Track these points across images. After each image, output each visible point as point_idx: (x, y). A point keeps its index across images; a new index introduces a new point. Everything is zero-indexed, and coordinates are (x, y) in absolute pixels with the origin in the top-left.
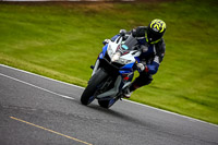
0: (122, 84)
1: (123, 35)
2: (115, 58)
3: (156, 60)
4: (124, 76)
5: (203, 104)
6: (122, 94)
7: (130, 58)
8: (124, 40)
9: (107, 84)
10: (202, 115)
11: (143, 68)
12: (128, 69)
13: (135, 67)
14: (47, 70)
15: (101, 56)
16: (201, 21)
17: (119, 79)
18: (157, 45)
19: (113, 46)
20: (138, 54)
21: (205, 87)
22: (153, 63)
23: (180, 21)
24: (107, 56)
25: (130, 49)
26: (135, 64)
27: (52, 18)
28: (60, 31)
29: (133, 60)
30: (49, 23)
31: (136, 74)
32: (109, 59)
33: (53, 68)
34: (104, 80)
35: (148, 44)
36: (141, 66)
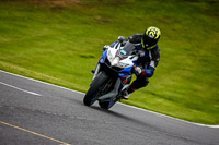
0: (121, 87)
2: (114, 62)
3: (152, 64)
4: (123, 79)
5: (170, 99)
6: (121, 96)
7: (128, 62)
8: (122, 45)
9: (107, 87)
10: (169, 111)
11: (140, 72)
12: (126, 73)
13: (133, 70)
14: (13, 66)
15: (102, 61)
16: (167, 17)
17: (119, 82)
18: (152, 51)
19: (112, 52)
20: (135, 58)
21: (172, 83)
22: (149, 67)
23: (147, 17)
24: (107, 60)
25: (128, 54)
26: (133, 68)
27: (18, 14)
28: (26, 27)
29: (132, 64)
30: (14, 19)
31: (134, 78)
32: (109, 63)
33: (20, 65)
34: (105, 83)
35: (145, 49)
36: (139, 69)
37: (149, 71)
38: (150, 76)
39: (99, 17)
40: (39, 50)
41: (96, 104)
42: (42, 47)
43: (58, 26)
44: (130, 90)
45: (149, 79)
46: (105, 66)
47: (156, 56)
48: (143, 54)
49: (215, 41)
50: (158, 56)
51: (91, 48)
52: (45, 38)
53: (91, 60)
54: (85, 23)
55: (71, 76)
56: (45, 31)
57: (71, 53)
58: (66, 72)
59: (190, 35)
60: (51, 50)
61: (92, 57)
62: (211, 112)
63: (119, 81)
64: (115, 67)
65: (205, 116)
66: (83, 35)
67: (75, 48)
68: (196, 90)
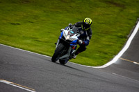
0: (72, 51)
1: (70, 26)
3: (88, 38)
4: (72, 47)
6: (71, 57)
7: (75, 37)
8: (71, 28)
9: (64, 52)
12: (74, 43)
13: (77, 42)
18: (88, 31)
20: (79, 35)
22: (86, 40)
24: (63, 37)
25: (75, 33)
29: (77, 38)
31: (78, 46)
34: (63, 49)
36: (81, 41)
37: (86, 42)
38: (87, 45)
41: (58, 61)
44: (76, 53)
45: (87, 47)
46: (62, 40)
48: (83, 33)
49: (97, 14)
51: (18, 18)
53: (18, 26)
55: (5, 37)
57: (5, 22)
61: (19, 24)
62: (94, 58)
63: (70, 48)
65: (91, 61)
66: (12, 10)
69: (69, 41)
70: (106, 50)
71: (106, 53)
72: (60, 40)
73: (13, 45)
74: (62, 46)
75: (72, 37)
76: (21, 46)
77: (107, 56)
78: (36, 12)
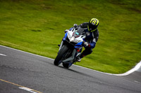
0: (76, 54)
2: (72, 39)
3: (94, 40)
4: (77, 50)
6: (76, 60)
7: (80, 39)
8: (76, 29)
9: (67, 55)
12: (79, 46)
15: (64, 39)
18: (94, 32)
19: (70, 33)
20: (84, 37)
22: (92, 42)
24: (67, 39)
25: (80, 35)
26: (83, 43)
29: (82, 40)
31: (84, 49)
34: (66, 52)
35: (90, 32)
36: (86, 43)
37: (92, 45)
38: (93, 47)
39: (44, 5)
40: (5, 27)
41: (61, 65)
42: (7, 25)
43: (17, 11)
44: (81, 56)
45: (93, 50)
46: (66, 42)
47: (96, 36)
48: (89, 34)
49: (118, 21)
50: (98, 35)
51: (39, 25)
52: (9, 18)
53: (39, 33)
54: (35, 9)
55: (26, 44)
56: (9, 14)
57: (26, 28)
58: (22, 41)
59: (102, 17)
60: (13, 27)
61: (40, 31)
63: (75, 51)
64: (72, 42)
65: (112, 68)
66: (33, 17)
67: (29, 25)
68: (106, 52)
69: (73, 43)
70: (128, 58)
71: (128, 61)
72: (64, 41)
73: (34, 51)
74: (66, 48)
75: (77, 39)
76: (41, 53)
77: (129, 63)
78: (57, 18)
